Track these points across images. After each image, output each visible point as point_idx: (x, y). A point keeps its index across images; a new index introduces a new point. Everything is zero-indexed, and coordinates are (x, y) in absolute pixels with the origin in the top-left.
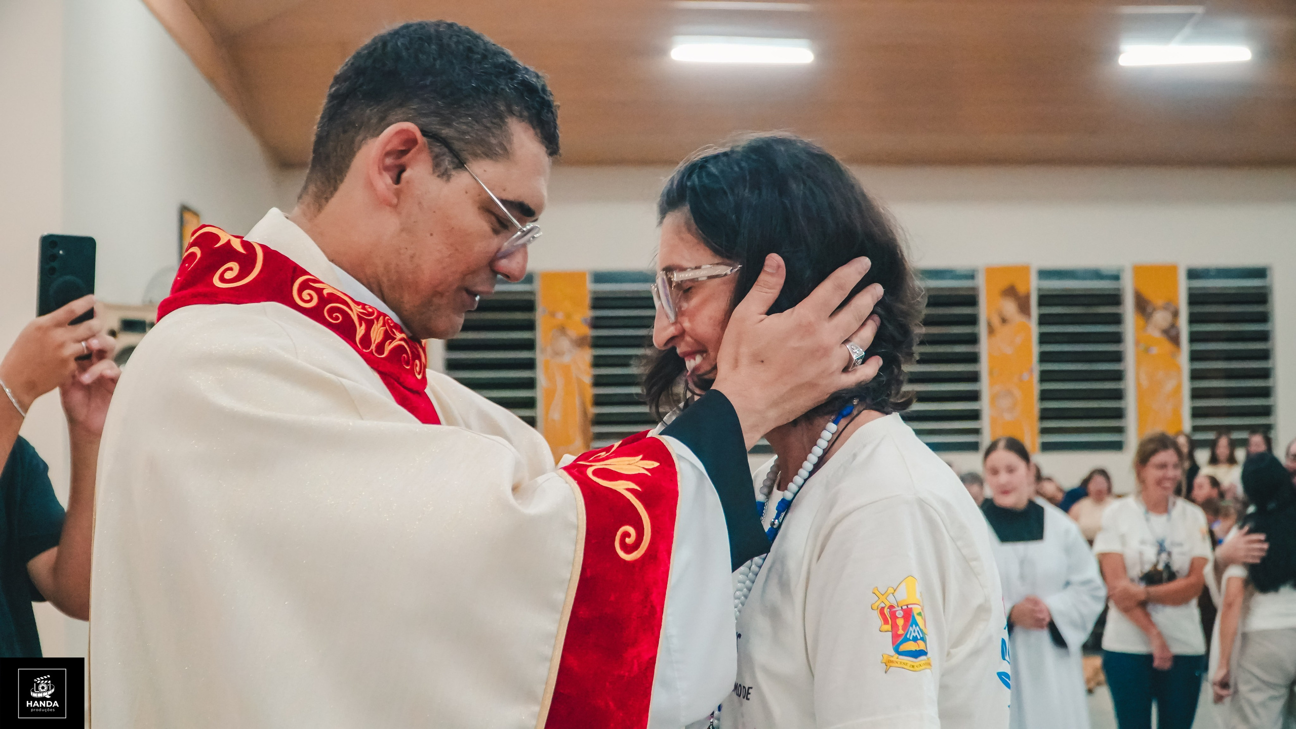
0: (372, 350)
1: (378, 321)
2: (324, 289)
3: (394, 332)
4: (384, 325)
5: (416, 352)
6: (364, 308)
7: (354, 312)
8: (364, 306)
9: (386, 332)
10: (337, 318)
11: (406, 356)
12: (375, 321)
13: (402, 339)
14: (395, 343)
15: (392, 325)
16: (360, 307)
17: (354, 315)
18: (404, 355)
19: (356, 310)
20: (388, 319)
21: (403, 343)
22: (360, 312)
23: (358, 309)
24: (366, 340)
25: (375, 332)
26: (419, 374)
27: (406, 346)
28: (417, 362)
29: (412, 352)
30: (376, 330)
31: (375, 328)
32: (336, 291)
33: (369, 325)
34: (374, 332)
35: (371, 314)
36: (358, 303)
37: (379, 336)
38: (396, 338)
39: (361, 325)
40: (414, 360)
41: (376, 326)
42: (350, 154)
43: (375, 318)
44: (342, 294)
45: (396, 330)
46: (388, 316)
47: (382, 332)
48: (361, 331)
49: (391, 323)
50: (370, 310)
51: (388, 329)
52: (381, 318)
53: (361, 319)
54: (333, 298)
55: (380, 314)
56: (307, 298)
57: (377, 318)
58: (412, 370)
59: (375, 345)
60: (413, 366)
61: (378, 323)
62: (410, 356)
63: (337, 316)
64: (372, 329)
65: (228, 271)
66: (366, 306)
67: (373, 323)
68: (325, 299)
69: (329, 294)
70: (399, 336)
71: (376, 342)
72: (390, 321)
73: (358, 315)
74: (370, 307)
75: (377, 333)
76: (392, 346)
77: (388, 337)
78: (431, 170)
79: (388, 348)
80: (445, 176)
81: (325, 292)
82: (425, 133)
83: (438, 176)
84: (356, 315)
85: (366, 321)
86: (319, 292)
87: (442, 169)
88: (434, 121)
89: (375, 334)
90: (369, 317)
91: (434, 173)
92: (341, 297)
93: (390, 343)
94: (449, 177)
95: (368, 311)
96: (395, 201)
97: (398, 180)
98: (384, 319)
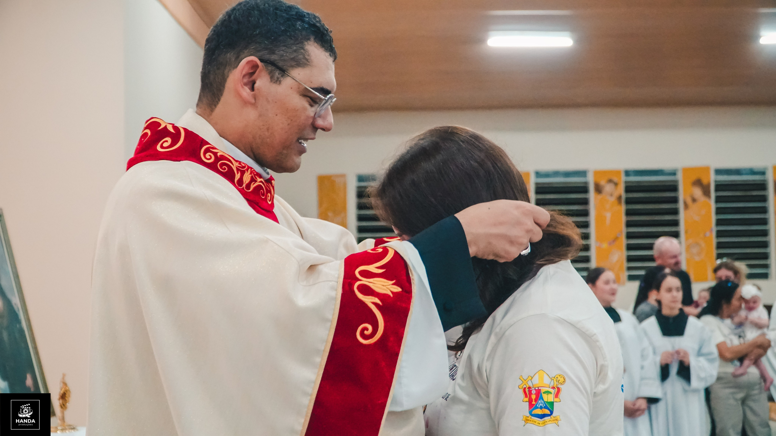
0: (244, 187)
1: (247, 171)
2: (218, 152)
3: (256, 178)
4: (251, 174)
5: (269, 189)
6: (240, 164)
8: (240, 163)
9: (252, 177)
10: (225, 169)
12: (246, 172)
13: (260, 182)
14: (257, 184)
16: (238, 163)
18: (261, 191)
19: (236, 165)
21: (261, 184)
22: (239, 166)
24: (241, 181)
26: (270, 201)
27: (263, 186)
28: (269, 194)
29: (266, 189)
30: (246, 176)
32: (225, 154)
33: (243, 173)
35: (244, 167)
36: (237, 161)
37: (248, 180)
38: (257, 181)
39: (238, 173)
40: (267, 193)
41: (247, 174)
43: (246, 170)
45: (257, 176)
46: (253, 169)
47: (250, 177)
48: (238, 176)
49: (255, 173)
51: (253, 175)
52: (249, 170)
53: (238, 170)
54: (223, 157)
55: (249, 167)
57: (247, 170)
58: (266, 199)
59: (245, 185)
60: (267, 196)
62: (265, 191)
63: (224, 167)
64: (244, 176)
65: (165, 142)
66: (241, 163)
68: (219, 158)
69: (220, 155)
70: (259, 179)
71: (246, 183)
73: (236, 168)
74: (244, 163)
75: (247, 178)
77: (253, 180)
78: (270, 80)
79: (252, 186)
80: (278, 81)
81: (219, 154)
82: (262, 60)
83: (274, 83)
84: (235, 167)
85: (241, 171)
86: (215, 154)
87: (275, 78)
88: (265, 53)
89: (245, 179)
90: (243, 169)
91: (271, 81)
92: (227, 157)
93: (254, 184)
94: (280, 82)
95: (242, 166)
96: (253, 101)
97: (252, 89)
98: (251, 170)
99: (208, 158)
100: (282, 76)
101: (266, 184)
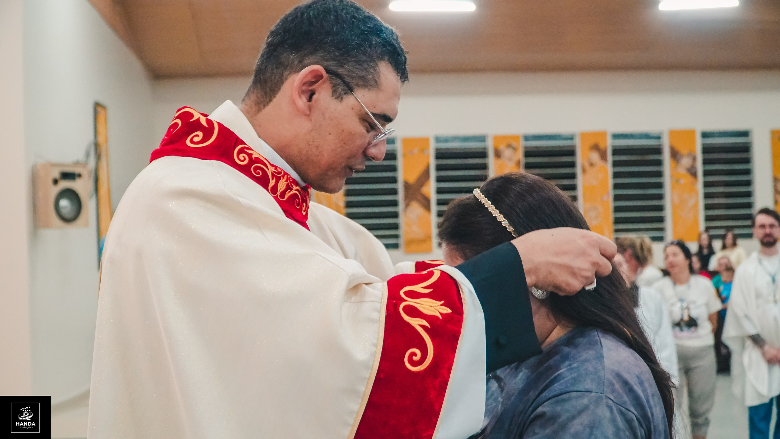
0: (277, 194)
2: (253, 154)
3: (292, 185)
4: (286, 180)
5: (305, 198)
6: (276, 169)
7: (270, 171)
9: (288, 185)
10: (259, 173)
11: (298, 201)
13: (296, 190)
14: (292, 192)
16: (274, 168)
17: (269, 173)
18: (297, 200)
19: (271, 169)
20: (289, 177)
21: (297, 192)
22: (274, 172)
24: (275, 188)
26: (304, 211)
27: (299, 194)
28: (305, 204)
29: (302, 198)
31: (281, 182)
32: (261, 157)
33: (278, 179)
34: (280, 184)
35: (280, 173)
36: (273, 166)
38: (293, 189)
39: (273, 179)
40: (302, 203)
41: (282, 181)
42: (281, 82)
43: (282, 176)
45: (293, 184)
46: (291, 175)
47: (285, 185)
48: (272, 183)
49: (291, 180)
51: (288, 182)
53: (273, 175)
54: (258, 160)
55: (286, 174)
57: (284, 176)
58: (300, 209)
60: (301, 206)
61: (283, 179)
62: (300, 200)
64: (279, 182)
65: (196, 137)
66: (277, 168)
67: (281, 179)
68: (253, 161)
69: (256, 158)
70: (294, 187)
71: (281, 191)
73: (272, 172)
74: (280, 169)
75: (282, 186)
76: (290, 194)
77: (289, 188)
78: (331, 94)
79: (287, 195)
80: (339, 97)
81: (253, 156)
82: (328, 71)
83: (336, 98)
84: (270, 172)
85: (276, 177)
86: (250, 156)
87: (338, 94)
88: (332, 63)
89: (281, 185)
90: (279, 175)
91: (332, 96)
92: (263, 160)
93: (289, 192)
94: (342, 99)
95: (278, 171)
96: (308, 113)
97: (310, 99)
98: (287, 176)
99: (241, 159)
100: (345, 93)
101: (301, 192)
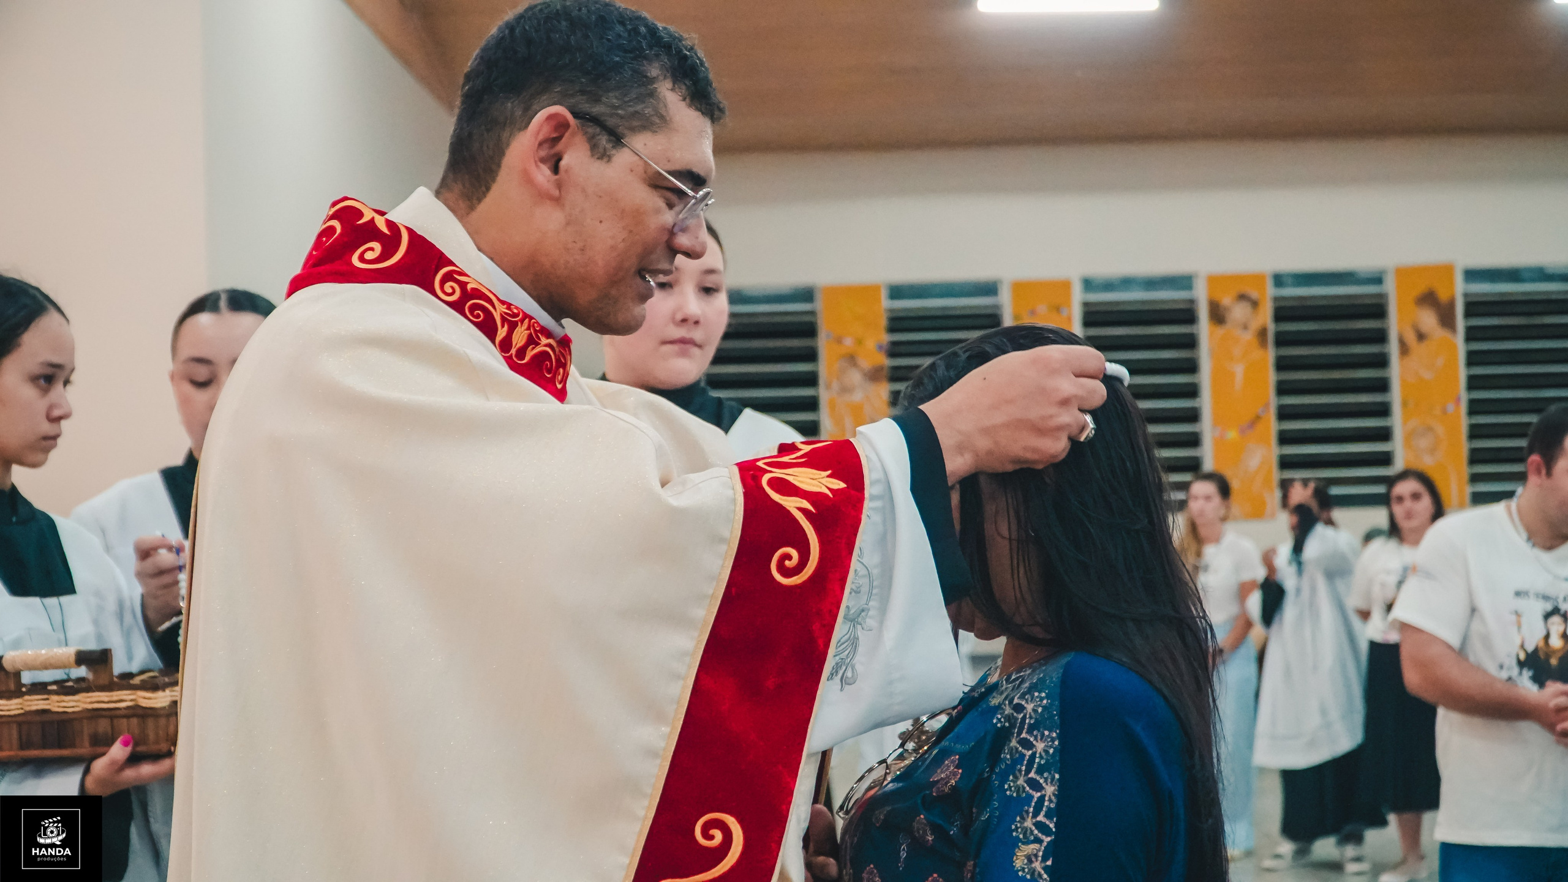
0: (512, 354)
1: (522, 324)
2: (469, 283)
3: (539, 336)
4: (528, 328)
5: (562, 360)
6: (509, 308)
7: (498, 312)
8: (509, 306)
9: (530, 336)
10: (479, 317)
11: (549, 364)
12: (519, 323)
13: (546, 345)
14: (538, 349)
15: (538, 329)
16: (505, 306)
17: (497, 314)
18: (547, 362)
19: (500, 309)
20: (534, 322)
21: (548, 349)
22: (503, 312)
23: (503, 309)
24: (507, 342)
25: (518, 335)
26: (560, 383)
27: (551, 353)
28: (561, 370)
29: (558, 360)
30: (519, 333)
31: (518, 330)
32: (481, 287)
33: (513, 327)
34: (516, 334)
35: (515, 315)
36: (503, 302)
37: (522, 340)
38: (540, 344)
39: (503, 326)
40: (557, 368)
41: (520, 329)
43: (520, 320)
44: (487, 291)
45: (542, 335)
46: (535, 319)
47: (526, 336)
48: (502, 333)
49: (537, 327)
50: (515, 311)
51: (532, 331)
52: (527, 321)
53: (504, 320)
54: (477, 294)
55: (526, 316)
56: (450, 291)
57: (522, 321)
58: (554, 377)
59: (515, 349)
60: (556, 373)
61: (522, 326)
62: (554, 363)
63: (478, 314)
64: (515, 331)
65: (369, 251)
66: (512, 306)
67: (518, 325)
68: (469, 294)
69: (473, 289)
70: (544, 341)
71: (517, 346)
72: (536, 325)
73: (501, 315)
74: (517, 308)
75: (520, 337)
76: (535, 351)
77: (532, 341)
78: (589, 153)
79: (530, 354)
80: (604, 156)
81: (469, 287)
82: (576, 115)
83: (598, 158)
85: (510, 322)
86: (463, 285)
87: (601, 150)
88: (582, 100)
89: (517, 339)
90: (513, 318)
91: (592, 156)
92: (486, 293)
93: (533, 348)
94: (609, 159)
95: (513, 312)
96: (556, 193)
97: (556, 170)
98: (530, 321)
99: (448, 292)
100: (614, 147)
101: (557, 350)
